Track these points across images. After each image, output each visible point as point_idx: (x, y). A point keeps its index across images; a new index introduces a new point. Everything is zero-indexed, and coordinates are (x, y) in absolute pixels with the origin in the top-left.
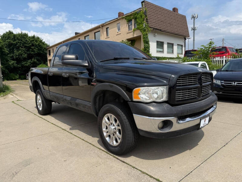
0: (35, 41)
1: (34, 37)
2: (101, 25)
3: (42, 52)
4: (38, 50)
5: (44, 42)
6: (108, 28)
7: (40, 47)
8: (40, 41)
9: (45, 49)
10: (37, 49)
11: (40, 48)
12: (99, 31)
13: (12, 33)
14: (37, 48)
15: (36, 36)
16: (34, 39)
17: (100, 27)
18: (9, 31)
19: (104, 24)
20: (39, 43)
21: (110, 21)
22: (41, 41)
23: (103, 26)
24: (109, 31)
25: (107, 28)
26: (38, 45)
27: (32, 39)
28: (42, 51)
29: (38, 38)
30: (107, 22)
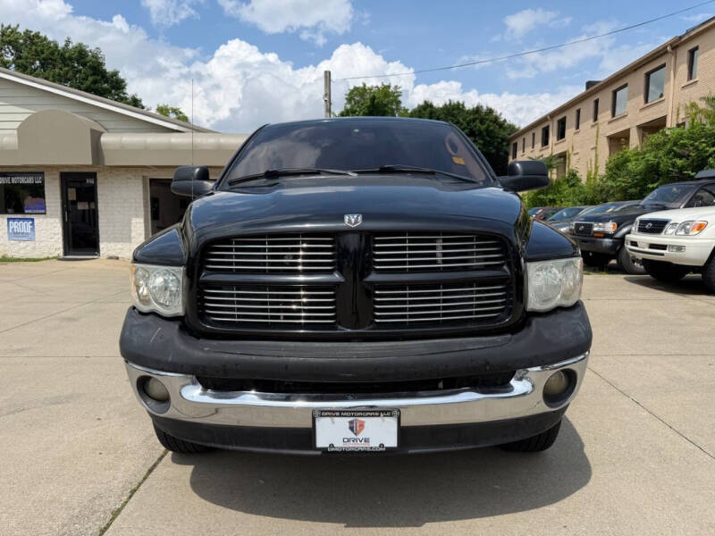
0: (478, 121)
1: (477, 110)
2: (671, 45)
3: (494, 151)
4: (484, 145)
5: (505, 121)
6: (697, 48)
7: (489, 137)
8: (491, 121)
9: (503, 140)
10: (481, 142)
11: (488, 139)
12: (664, 66)
13: (431, 106)
14: (482, 139)
15: (485, 108)
16: (476, 116)
17: (667, 52)
18: (425, 102)
19: (680, 38)
20: (489, 126)
21: (704, 24)
22: (496, 120)
23: (676, 45)
24: (700, 59)
25: (692, 52)
26: (487, 130)
27: (472, 117)
28: (494, 148)
29: (490, 111)
30: (693, 29)
